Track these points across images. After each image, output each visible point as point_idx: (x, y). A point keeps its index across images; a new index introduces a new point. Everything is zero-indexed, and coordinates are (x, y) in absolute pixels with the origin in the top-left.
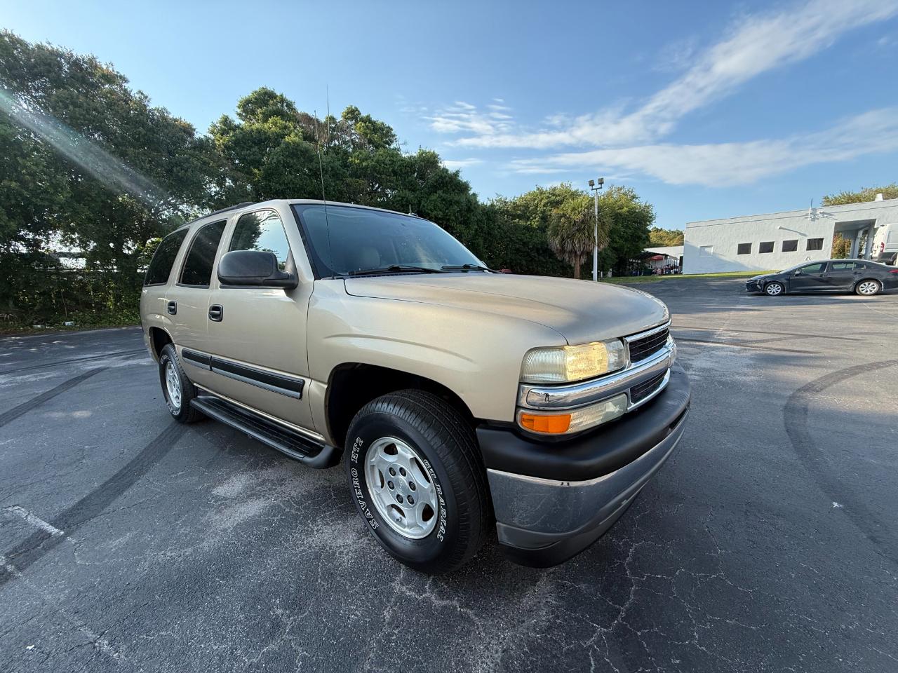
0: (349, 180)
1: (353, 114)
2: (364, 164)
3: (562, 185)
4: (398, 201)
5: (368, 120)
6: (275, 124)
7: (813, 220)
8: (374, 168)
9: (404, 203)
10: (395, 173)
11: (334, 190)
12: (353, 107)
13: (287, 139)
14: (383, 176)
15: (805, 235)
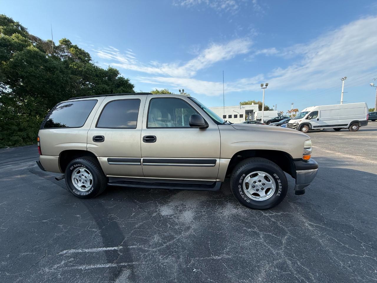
0: (71, 76)
1: (66, 43)
2: (80, 69)
3: (165, 90)
4: (100, 89)
5: (76, 47)
6: (18, 38)
7: (241, 109)
8: (86, 72)
9: (104, 90)
10: (97, 76)
11: (63, 79)
12: (67, 39)
13: (28, 48)
14: (91, 77)
15: (239, 113)
